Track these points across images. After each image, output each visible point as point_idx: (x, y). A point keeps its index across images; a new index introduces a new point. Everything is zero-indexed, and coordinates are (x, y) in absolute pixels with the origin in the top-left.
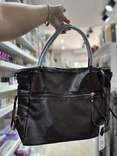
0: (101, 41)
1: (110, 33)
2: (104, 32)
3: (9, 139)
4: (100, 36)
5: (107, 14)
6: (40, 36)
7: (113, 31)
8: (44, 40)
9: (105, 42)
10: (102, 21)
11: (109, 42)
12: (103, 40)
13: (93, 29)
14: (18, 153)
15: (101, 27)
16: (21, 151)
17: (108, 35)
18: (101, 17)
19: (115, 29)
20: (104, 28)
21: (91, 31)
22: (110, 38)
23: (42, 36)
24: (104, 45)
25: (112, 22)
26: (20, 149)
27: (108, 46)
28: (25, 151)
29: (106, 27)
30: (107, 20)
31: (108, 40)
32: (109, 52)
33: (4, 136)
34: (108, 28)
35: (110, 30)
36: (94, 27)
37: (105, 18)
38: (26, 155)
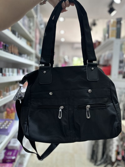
0: (105, 36)
1: (115, 28)
2: (108, 27)
4: (104, 30)
5: (114, 6)
6: (39, 23)
7: (119, 26)
8: (42, 28)
9: (108, 37)
10: (108, 13)
11: (113, 38)
12: (107, 35)
13: (97, 22)
14: (9, 148)
15: (106, 21)
16: (12, 147)
17: (113, 30)
18: (107, 9)
19: (120, 24)
20: (109, 21)
21: (94, 24)
22: (115, 34)
23: (41, 24)
24: (107, 40)
25: (119, 16)
26: (11, 144)
27: (112, 42)
28: (16, 147)
29: (112, 21)
30: (114, 13)
31: (112, 36)
32: (112, 49)
34: (114, 22)
35: (115, 24)
36: (98, 20)
37: (111, 10)
38: (17, 151)
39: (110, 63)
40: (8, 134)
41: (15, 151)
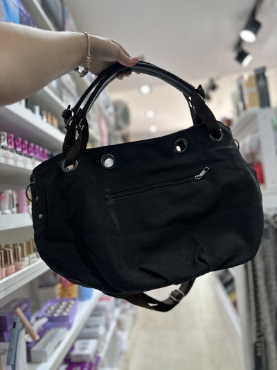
0: (237, 108)
1: (254, 89)
2: (241, 88)
3: (55, 326)
4: (233, 96)
5: (246, 48)
6: (102, 106)
7: (261, 83)
8: (110, 114)
9: (245, 108)
10: (236, 64)
11: (254, 109)
12: (241, 105)
13: (218, 83)
14: (74, 360)
15: (235, 77)
16: (80, 356)
17: (251, 92)
18: (233, 55)
19: (265, 78)
20: (241, 78)
21: (213, 87)
22: (256, 100)
23: (107, 107)
24: (243, 114)
25: (259, 65)
26: (77, 352)
27: (254, 117)
28: (88, 356)
29: (246, 76)
30: (247, 61)
31: (252, 104)
32: (256, 131)
33: (44, 320)
34: (250, 77)
35: (254, 82)
36: (219, 77)
37: (241, 56)
38: (91, 364)
39: (258, 158)
40: (69, 327)
41: (87, 365)
